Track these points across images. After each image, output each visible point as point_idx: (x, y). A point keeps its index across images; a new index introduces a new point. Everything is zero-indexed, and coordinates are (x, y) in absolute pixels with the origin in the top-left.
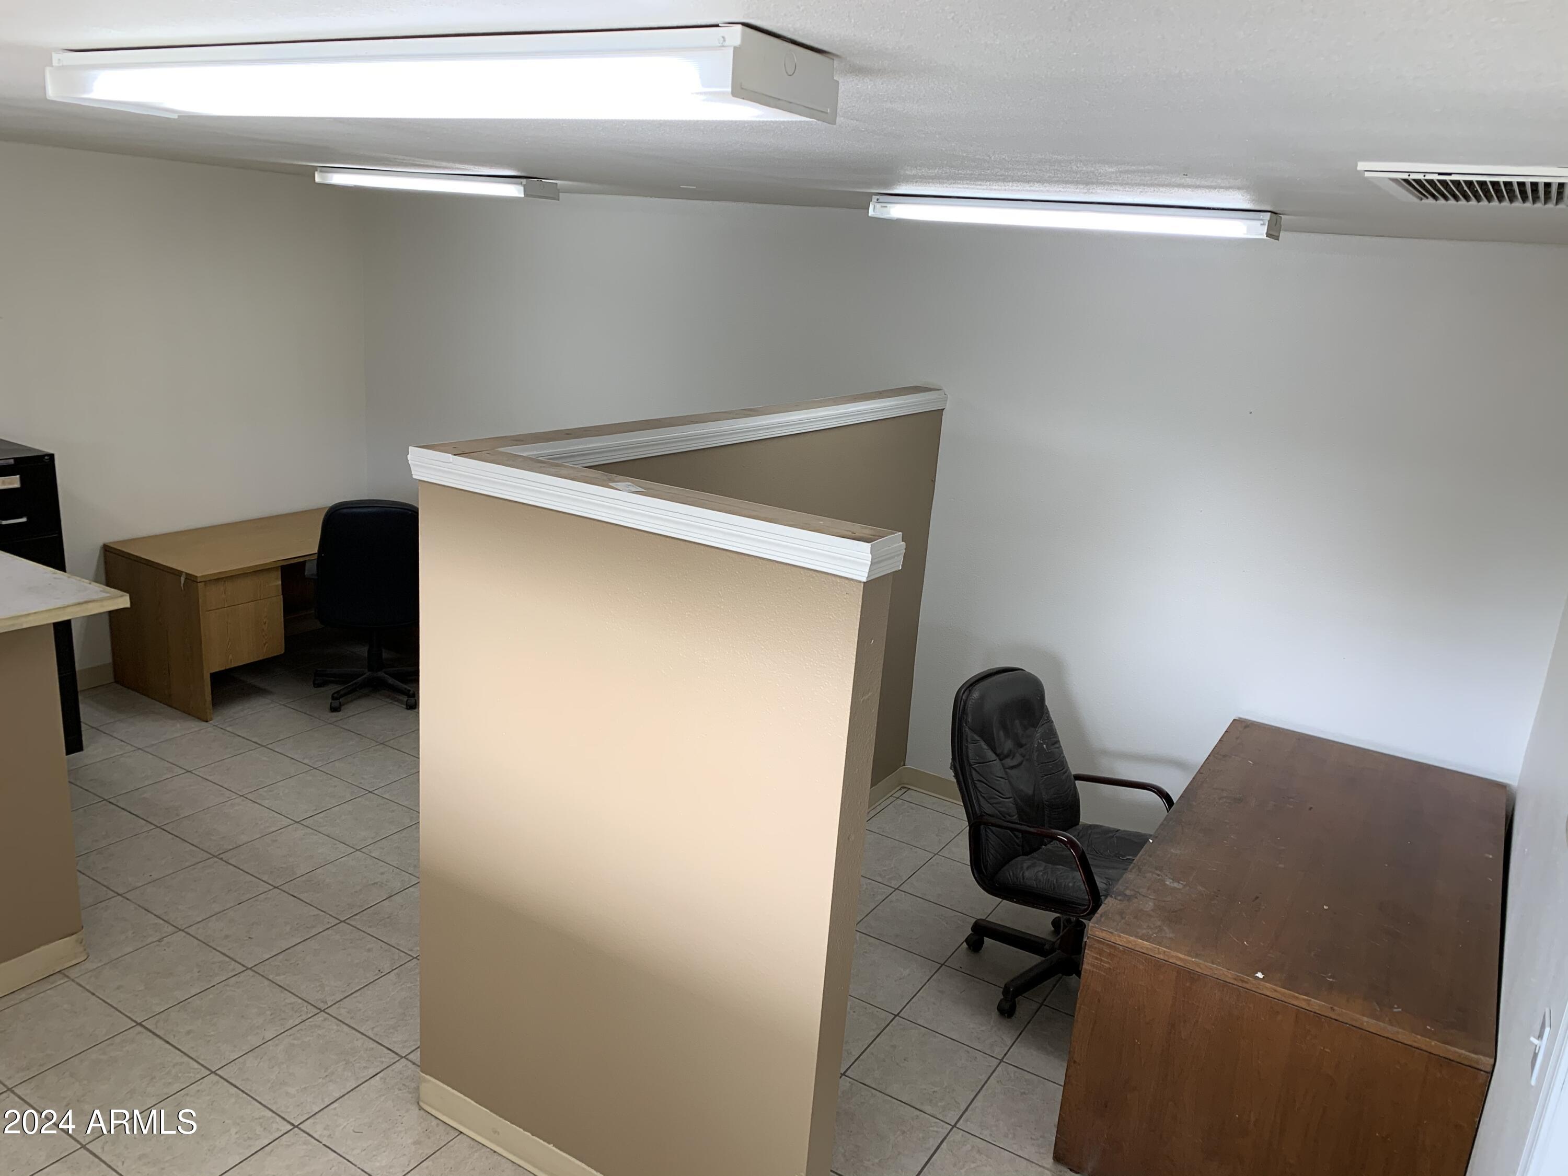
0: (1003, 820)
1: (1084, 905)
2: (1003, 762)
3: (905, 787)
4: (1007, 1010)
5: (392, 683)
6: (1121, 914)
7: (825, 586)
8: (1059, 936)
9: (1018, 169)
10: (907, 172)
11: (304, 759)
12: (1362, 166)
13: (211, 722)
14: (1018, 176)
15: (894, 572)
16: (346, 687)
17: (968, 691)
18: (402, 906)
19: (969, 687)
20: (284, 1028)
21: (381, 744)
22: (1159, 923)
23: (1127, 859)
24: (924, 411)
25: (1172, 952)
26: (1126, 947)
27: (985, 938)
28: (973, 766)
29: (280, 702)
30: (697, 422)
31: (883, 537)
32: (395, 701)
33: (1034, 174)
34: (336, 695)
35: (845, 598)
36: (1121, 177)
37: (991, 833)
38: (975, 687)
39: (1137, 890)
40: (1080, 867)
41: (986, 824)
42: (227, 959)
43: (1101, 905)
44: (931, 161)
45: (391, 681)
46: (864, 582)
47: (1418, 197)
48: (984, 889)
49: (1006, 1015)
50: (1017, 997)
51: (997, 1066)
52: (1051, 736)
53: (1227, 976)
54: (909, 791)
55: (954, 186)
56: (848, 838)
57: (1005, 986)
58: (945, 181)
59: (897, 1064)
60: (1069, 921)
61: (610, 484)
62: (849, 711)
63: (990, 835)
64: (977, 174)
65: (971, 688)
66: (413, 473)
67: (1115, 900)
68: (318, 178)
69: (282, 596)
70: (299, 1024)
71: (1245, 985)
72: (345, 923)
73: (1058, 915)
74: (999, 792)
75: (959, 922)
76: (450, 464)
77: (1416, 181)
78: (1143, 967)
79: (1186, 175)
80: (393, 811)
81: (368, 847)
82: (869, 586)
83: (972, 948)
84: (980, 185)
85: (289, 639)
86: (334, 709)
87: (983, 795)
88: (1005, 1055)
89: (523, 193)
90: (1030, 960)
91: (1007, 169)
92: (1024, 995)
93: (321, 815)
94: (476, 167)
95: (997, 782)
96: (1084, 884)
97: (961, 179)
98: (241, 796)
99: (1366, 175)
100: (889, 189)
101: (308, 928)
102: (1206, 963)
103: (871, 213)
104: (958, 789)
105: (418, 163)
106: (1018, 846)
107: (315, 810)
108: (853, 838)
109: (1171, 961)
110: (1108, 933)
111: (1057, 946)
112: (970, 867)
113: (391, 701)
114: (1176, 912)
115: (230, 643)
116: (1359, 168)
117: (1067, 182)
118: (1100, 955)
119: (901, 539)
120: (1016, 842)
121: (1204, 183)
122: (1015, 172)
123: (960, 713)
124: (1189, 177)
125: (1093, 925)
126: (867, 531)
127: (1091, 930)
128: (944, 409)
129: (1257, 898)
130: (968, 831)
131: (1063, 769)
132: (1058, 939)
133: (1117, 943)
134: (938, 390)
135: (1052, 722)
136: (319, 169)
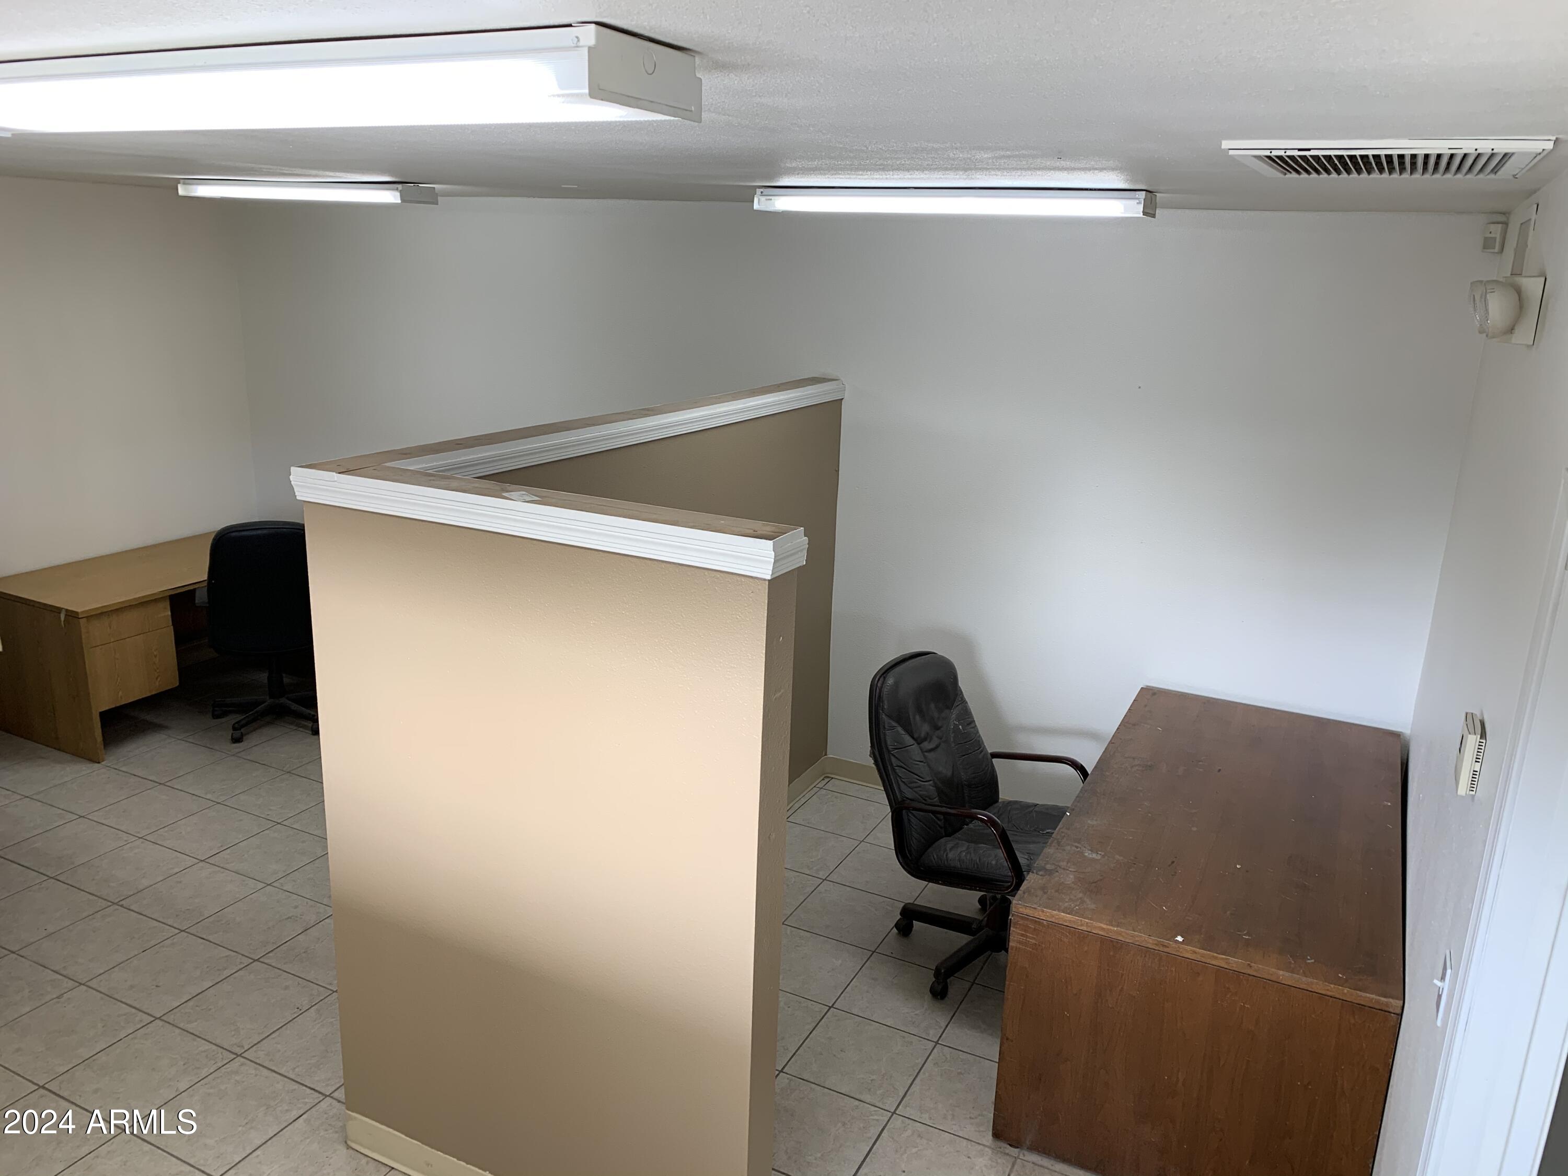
0: (923, 803)
1: (1008, 882)
2: (922, 745)
3: (828, 777)
4: (939, 993)
5: (295, 709)
6: (1044, 889)
7: (730, 586)
8: (985, 914)
9: (897, 158)
10: (787, 165)
11: (206, 794)
12: (1226, 144)
13: (103, 763)
14: (897, 165)
15: (798, 567)
16: (247, 716)
17: (882, 679)
18: (319, 939)
19: (883, 674)
20: (199, 1077)
21: (288, 772)
22: (1081, 895)
23: (1047, 833)
24: (823, 401)
25: (1094, 923)
26: (1051, 922)
27: (914, 921)
28: (892, 752)
29: (177, 737)
30: (594, 425)
31: (786, 533)
32: (301, 727)
33: (912, 162)
34: (236, 725)
35: (751, 597)
36: (997, 162)
37: (912, 817)
38: (889, 674)
39: (1057, 864)
40: (1001, 845)
41: (907, 808)
42: (133, 1011)
43: (1024, 881)
44: (809, 153)
45: (295, 707)
46: (769, 580)
47: (1282, 172)
48: (909, 873)
49: (939, 997)
50: (949, 977)
51: (933, 1049)
52: (966, 716)
53: (1148, 943)
54: (833, 780)
55: (836, 176)
56: (769, 837)
57: (936, 969)
58: (826, 172)
59: (835, 1056)
60: (994, 898)
61: (504, 494)
62: (762, 711)
63: (913, 820)
64: (856, 164)
65: (884, 675)
66: (296, 494)
67: (1036, 875)
68: (182, 191)
69: (172, 627)
70: (214, 1072)
71: (1166, 950)
72: (260, 961)
73: (985, 893)
74: (918, 776)
75: (888, 908)
76: (336, 483)
77: (1278, 157)
78: (1067, 940)
79: (1060, 158)
80: (304, 842)
81: (280, 881)
82: (774, 584)
83: (902, 933)
84: (862, 175)
85: (183, 670)
86: (237, 740)
87: (903, 780)
88: (940, 1037)
89: (399, 198)
90: (960, 940)
91: (886, 158)
92: (955, 975)
93: (228, 851)
94: (348, 174)
95: (917, 766)
96: (1007, 862)
97: (841, 169)
98: (140, 838)
99: (1230, 154)
100: (772, 182)
101: (218, 970)
102: (1127, 931)
103: (756, 206)
104: (878, 776)
105: (285, 172)
106: (941, 828)
107: (221, 846)
108: (773, 836)
109: (1094, 932)
110: (1032, 909)
111: (984, 923)
112: (894, 851)
113: (295, 728)
114: (1095, 882)
115: (119, 679)
116: (1223, 147)
117: (946, 169)
118: (1025, 931)
119: (803, 534)
120: (938, 824)
121: (1077, 165)
122: (893, 161)
123: (876, 702)
124: (1064, 161)
125: (1016, 902)
126: (768, 528)
127: (1015, 907)
128: (843, 399)
129: (1173, 862)
130: (890, 816)
131: (980, 748)
132: (985, 917)
133: (1041, 918)
134: (837, 380)
135: (967, 703)
136: (182, 181)
